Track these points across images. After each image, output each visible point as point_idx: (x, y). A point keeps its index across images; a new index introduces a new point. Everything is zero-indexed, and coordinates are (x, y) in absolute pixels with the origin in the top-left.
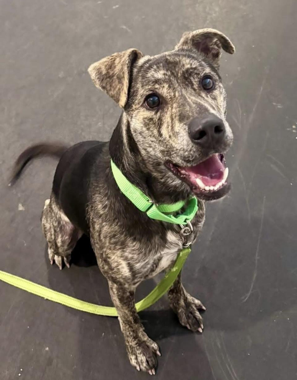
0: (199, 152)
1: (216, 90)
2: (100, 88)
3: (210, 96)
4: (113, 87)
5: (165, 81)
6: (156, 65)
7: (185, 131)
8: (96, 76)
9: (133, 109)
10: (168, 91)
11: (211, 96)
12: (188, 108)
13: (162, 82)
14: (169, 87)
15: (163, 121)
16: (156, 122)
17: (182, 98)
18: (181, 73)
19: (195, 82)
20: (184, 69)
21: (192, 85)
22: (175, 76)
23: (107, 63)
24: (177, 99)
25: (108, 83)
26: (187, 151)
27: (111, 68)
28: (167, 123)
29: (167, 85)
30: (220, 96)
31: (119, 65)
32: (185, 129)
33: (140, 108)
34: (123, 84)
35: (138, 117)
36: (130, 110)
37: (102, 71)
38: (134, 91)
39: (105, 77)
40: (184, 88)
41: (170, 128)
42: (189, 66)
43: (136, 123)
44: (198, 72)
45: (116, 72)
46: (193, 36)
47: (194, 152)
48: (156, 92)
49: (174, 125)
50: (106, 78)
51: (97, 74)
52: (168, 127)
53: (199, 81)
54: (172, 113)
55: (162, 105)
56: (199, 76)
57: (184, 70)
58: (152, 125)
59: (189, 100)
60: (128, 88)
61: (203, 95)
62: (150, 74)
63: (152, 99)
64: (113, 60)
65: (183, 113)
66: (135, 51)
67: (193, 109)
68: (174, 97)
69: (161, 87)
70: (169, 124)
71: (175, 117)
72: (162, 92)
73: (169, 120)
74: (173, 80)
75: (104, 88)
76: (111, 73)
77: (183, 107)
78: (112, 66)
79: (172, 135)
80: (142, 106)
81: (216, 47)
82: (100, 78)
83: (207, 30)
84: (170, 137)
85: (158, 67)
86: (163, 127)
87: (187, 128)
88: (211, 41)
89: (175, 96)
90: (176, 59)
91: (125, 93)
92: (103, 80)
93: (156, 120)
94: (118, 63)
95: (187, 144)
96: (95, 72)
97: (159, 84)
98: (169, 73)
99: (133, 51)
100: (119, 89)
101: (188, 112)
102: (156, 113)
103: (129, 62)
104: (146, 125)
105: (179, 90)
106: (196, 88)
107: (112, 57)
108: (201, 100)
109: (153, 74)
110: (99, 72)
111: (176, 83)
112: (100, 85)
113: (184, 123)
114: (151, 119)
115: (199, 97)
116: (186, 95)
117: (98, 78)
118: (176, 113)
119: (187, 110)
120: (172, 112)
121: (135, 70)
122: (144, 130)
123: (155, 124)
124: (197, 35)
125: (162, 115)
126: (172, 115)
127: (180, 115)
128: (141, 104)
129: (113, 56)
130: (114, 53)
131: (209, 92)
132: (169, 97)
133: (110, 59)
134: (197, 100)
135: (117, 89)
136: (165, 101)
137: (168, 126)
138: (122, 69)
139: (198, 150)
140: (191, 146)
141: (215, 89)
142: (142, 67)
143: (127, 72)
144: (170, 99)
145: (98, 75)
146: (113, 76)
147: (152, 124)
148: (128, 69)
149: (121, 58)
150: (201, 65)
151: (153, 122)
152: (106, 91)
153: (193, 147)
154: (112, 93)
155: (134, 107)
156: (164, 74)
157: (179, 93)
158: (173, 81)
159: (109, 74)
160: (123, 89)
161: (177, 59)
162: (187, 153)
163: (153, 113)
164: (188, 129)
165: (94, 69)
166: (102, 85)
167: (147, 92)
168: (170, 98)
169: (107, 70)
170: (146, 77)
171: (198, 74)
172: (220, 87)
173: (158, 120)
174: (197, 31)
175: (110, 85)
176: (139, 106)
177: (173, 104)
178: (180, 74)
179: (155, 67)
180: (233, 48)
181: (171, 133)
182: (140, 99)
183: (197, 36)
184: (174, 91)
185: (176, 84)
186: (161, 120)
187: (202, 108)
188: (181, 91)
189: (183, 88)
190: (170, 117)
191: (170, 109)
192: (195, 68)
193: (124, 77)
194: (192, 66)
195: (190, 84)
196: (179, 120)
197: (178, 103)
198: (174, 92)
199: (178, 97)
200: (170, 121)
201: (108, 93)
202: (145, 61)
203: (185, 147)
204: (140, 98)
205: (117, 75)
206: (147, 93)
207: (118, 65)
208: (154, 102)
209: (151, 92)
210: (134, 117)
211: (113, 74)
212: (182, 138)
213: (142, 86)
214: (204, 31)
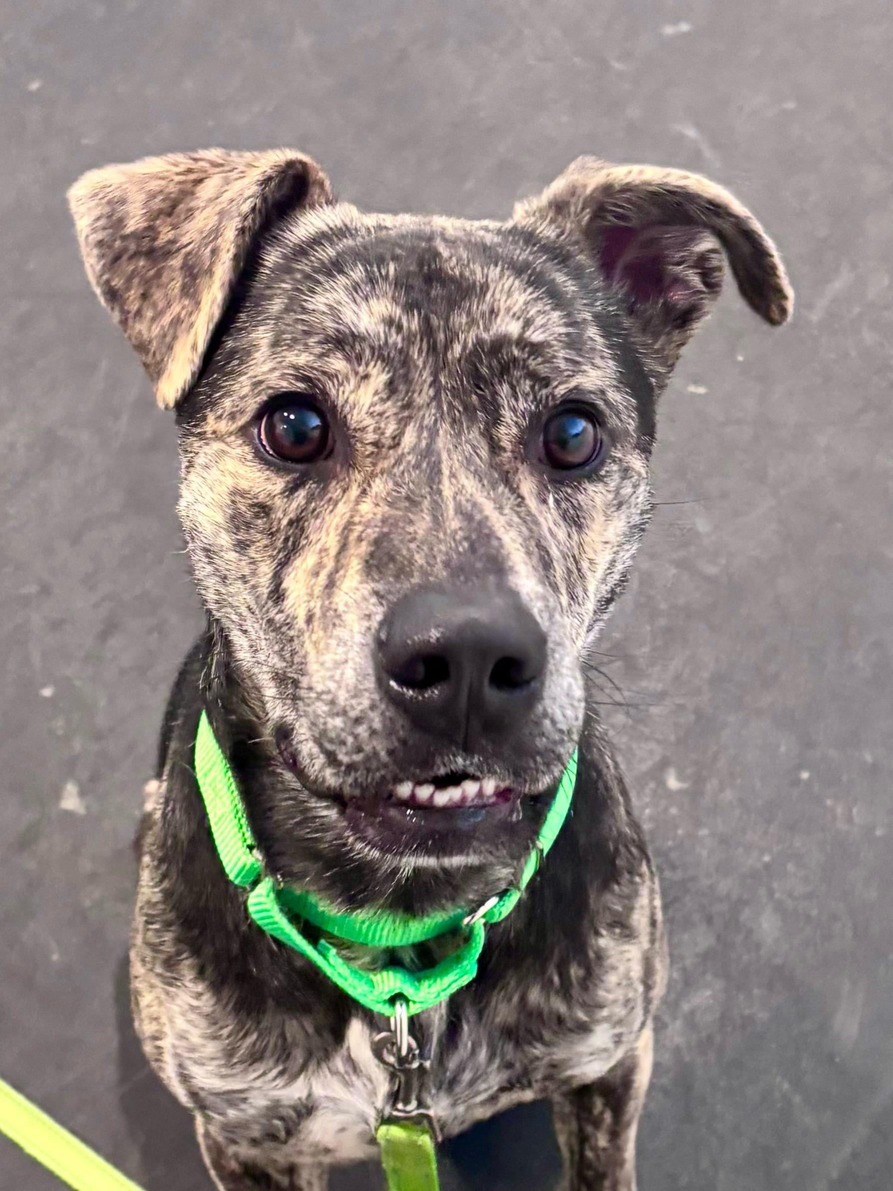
0: (394, 738)
1: (600, 487)
2: (98, 291)
3: (557, 501)
4: (154, 305)
5: (381, 354)
6: (364, 266)
7: (366, 624)
8: (95, 231)
9: (205, 432)
10: (378, 408)
11: (563, 505)
12: (422, 525)
13: (368, 352)
14: (391, 387)
15: (307, 538)
16: (278, 530)
17: (424, 465)
18: (464, 348)
19: (514, 410)
20: (487, 329)
21: (495, 419)
22: (433, 349)
23: (163, 183)
24: (398, 462)
25: (136, 281)
26: (344, 713)
27: (170, 215)
28: (321, 551)
29: (385, 377)
30: (608, 518)
31: (208, 210)
32: (369, 617)
33: (233, 438)
34: (198, 303)
35: (214, 474)
36: (194, 430)
37: (127, 213)
38: (232, 353)
39: (133, 247)
40: (454, 421)
41: (323, 578)
42: (513, 328)
43: (200, 498)
44: (544, 370)
45: (185, 240)
46: (607, 189)
47: (373, 732)
48: (325, 393)
49: (341, 572)
50: (136, 255)
51: (101, 223)
52: (317, 574)
53: (535, 417)
54: (352, 517)
55: (330, 463)
56: (544, 392)
57: (485, 336)
58: (259, 536)
59: (447, 490)
60: (211, 327)
61: (527, 485)
62: (323, 300)
63: (292, 417)
64: (192, 177)
65: (396, 539)
66: (299, 166)
67: (441, 536)
68: (390, 448)
69: (357, 373)
70: (325, 560)
71: (360, 539)
72: (351, 400)
73: (332, 541)
74: (420, 363)
75: (113, 295)
76: (165, 235)
77: (407, 509)
78: (181, 206)
79: (318, 612)
80: (243, 431)
81: (695, 280)
82: (110, 247)
83: (686, 178)
84: (309, 620)
85: (371, 280)
86: (297, 562)
87: (379, 617)
88: (685, 244)
89: (398, 444)
90: (473, 273)
91: (194, 347)
92: (117, 258)
93: (280, 520)
94: (211, 200)
95: (356, 687)
96: (97, 212)
97: (348, 359)
98: (414, 324)
99: (290, 164)
100: (177, 322)
101: (413, 546)
102: (291, 490)
103: (253, 209)
104: (237, 522)
105: (428, 421)
106: (506, 443)
107: (193, 165)
108: (500, 509)
109: (339, 303)
110: (109, 217)
111: (425, 381)
112: (101, 276)
113: (380, 587)
114: (263, 509)
115: (501, 488)
116: (444, 456)
117: (100, 244)
118: (367, 525)
119: (416, 532)
120: (354, 511)
121: (272, 257)
122: (223, 543)
123: (272, 534)
124: (627, 188)
125: (314, 510)
126: (348, 527)
127: (377, 542)
128: (242, 421)
129: (196, 160)
130: (206, 147)
131: (558, 483)
132: (370, 437)
133: (182, 168)
134: (481, 498)
135: (166, 320)
136: (351, 447)
137: (320, 565)
138: (216, 232)
139: (390, 732)
140: (366, 703)
141: (594, 476)
142: (302, 251)
143: (230, 255)
144: (370, 449)
145: (104, 229)
146: (168, 254)
147: (261, 532)
148: (240, 242)
149: (227, 182)
150: (574, 343)
151: (267, 526)
152: (116, 316)
153: (373, 707)
154: (141, 327)
155: (211, 424)
156: (390, 322)
157: (419, 437)
158: (416, 367)
159: (154, 239)
160: (192, 325)
161: (478, 270)
162: (338, 722)
163: (278, 484)
164: (381, 624)
165: (96, 194)
166: (108, 282)
167: (283, 377)
168: (376, 444)
169: (154, 216)
170: (304, 308)
171: (544, 378)
172: (626, 472)
173: (291, 523)
174: (636, 168)
175: (141, 291)
176: (234, 427)
177: (373, 475)
178: (457, 349)
179: (358, 273)
180: (785, 298)
181: (319, 604)
182: (242, 398)
183: (627, 195)
184: (402, 419)
185: (426, 387)
186: (303, 530)
187: (482, 551)
188: (434, 433)
189: (448, 420)
190: (340, 529)
191: (354, 491)
192: (536, 349)
193: (210, 272)
194: (528, 334)
195: (485, 410)
196: (367, 562)
197: (397, 484)
198: (399, 422)
199: (409, 453)
200: (333, 551)
201: (124, 322)
202: (325, 229)
203: (342, 697)
204: (246, 390)
205: (189, 253)
206: (284, 384)
207: (205, 208)
208: (300, 435)
209: (301, 386)
210: (198, 468)
211: (173, 242)
212: (341, 650)
213: (275, 344)
214: (665, 180)
